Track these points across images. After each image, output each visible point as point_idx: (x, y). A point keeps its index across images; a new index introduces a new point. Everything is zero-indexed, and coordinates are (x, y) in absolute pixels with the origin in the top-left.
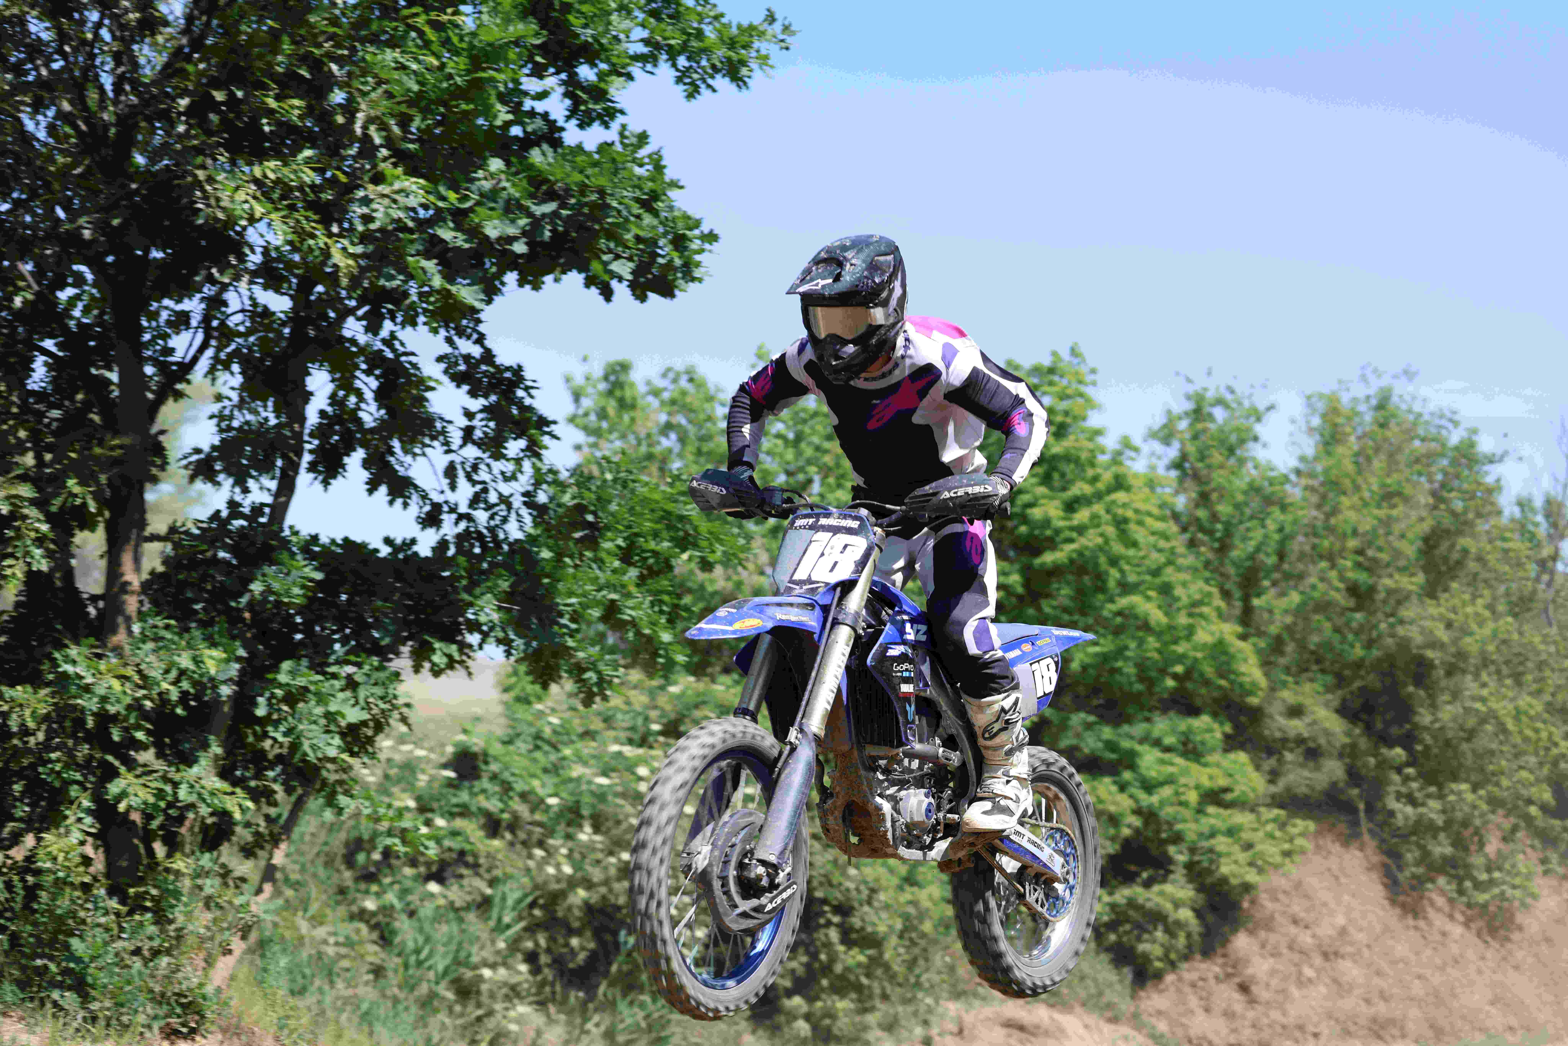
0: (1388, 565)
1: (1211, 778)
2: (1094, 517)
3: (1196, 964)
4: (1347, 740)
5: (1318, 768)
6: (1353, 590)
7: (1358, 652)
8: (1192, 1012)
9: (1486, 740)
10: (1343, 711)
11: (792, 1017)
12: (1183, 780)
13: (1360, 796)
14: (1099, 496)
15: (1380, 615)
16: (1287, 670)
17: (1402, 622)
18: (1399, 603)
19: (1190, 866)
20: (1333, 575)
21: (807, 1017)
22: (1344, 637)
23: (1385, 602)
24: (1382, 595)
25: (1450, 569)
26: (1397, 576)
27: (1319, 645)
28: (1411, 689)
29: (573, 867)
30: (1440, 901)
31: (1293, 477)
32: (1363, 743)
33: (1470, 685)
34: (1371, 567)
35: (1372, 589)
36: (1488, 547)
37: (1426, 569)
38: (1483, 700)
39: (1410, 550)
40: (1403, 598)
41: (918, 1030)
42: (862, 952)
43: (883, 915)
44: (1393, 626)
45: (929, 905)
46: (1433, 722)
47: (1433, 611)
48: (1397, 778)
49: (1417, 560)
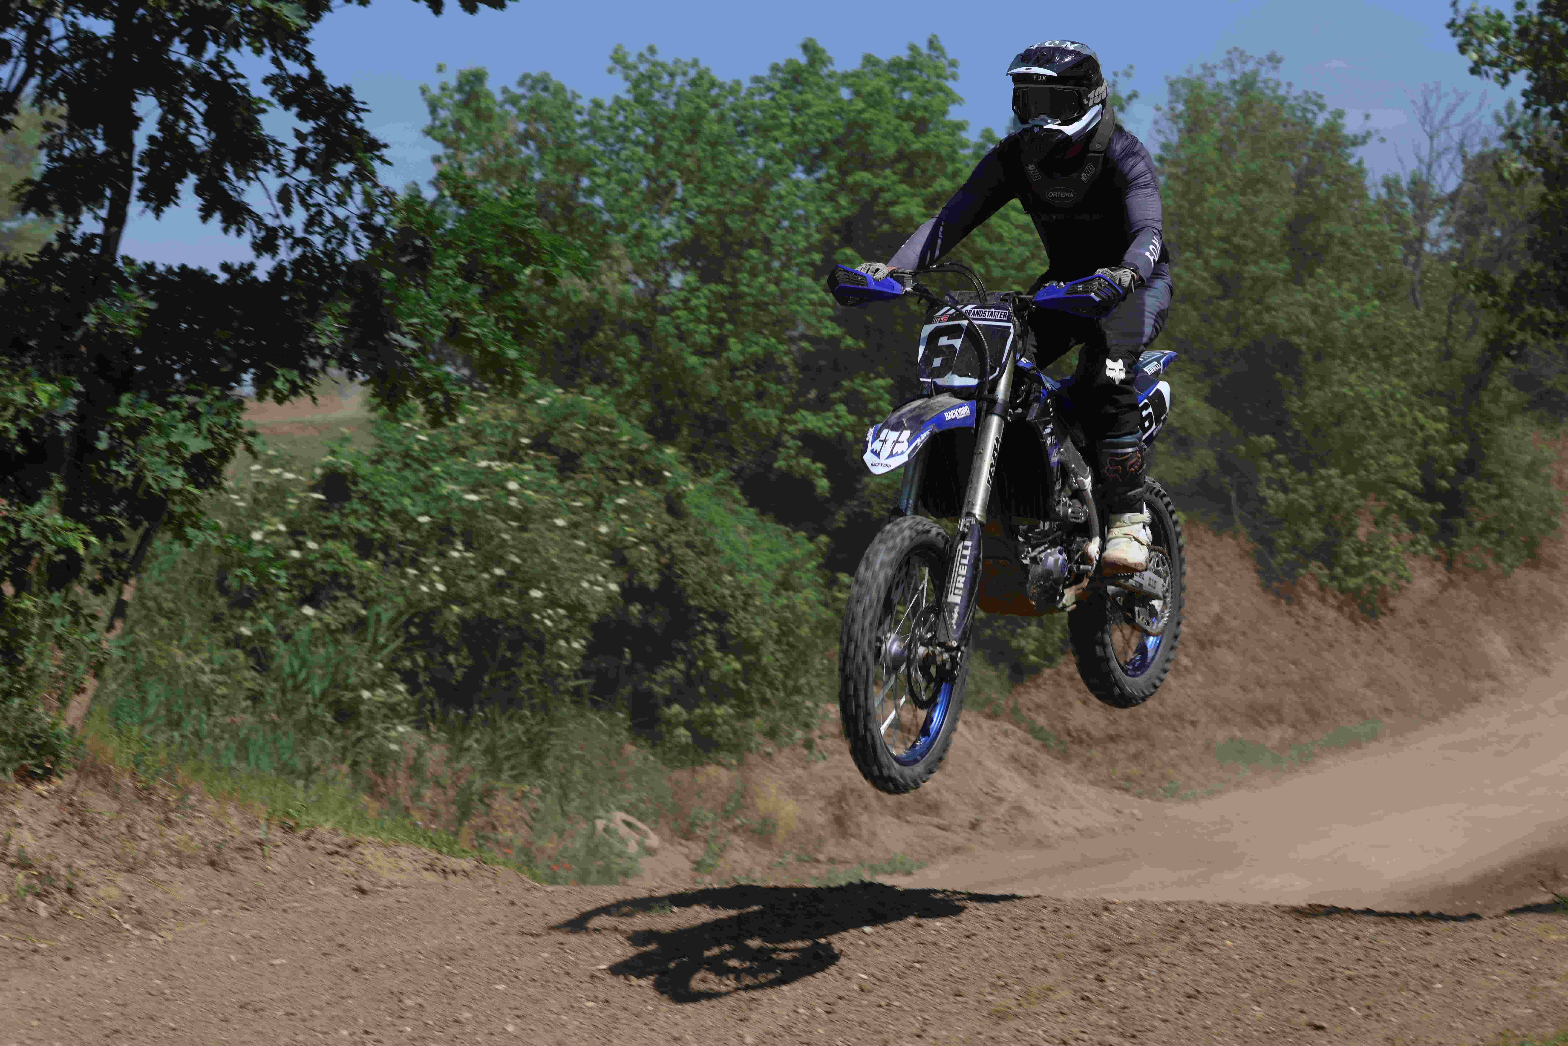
0: (1254, 252)
4: (1218, 428)
5: (1189, 458)
6: (1219, 278)
7: (1226, 340)
8: (1070, 704)
9: (1354, 425)
10: (1212, 400)
11: (672, 724)
13: (1232, 484)
15: (1247, 302)
17: (1269, 309)
18: (1267, 288)
20: (1199, 263)
21: (688, 725)
22: (1212, 326)
23: (1251, 288)
24: (1248, 283)
25: (1316, 254)
26: (1263, 263)
28: (1279, 375)
29: (446, 585)
30: (1313, 586)
32: (1233, 431)
33: (1338, 370)
34: (1237, 254)
35: (1239, 276)
36: (1353, 231)
37: (1291, 255)
38: (1351, 385)
39: (1275, 236)
40: (1269, 284)
41: (799, 734)
42: (738, 658)
43: (759, 620)
44: (1260, 313)
45: (805, 608)
46: (1302, 408)
47: (1299, 296)
48: (1267, 465)
49: (1282, 246)
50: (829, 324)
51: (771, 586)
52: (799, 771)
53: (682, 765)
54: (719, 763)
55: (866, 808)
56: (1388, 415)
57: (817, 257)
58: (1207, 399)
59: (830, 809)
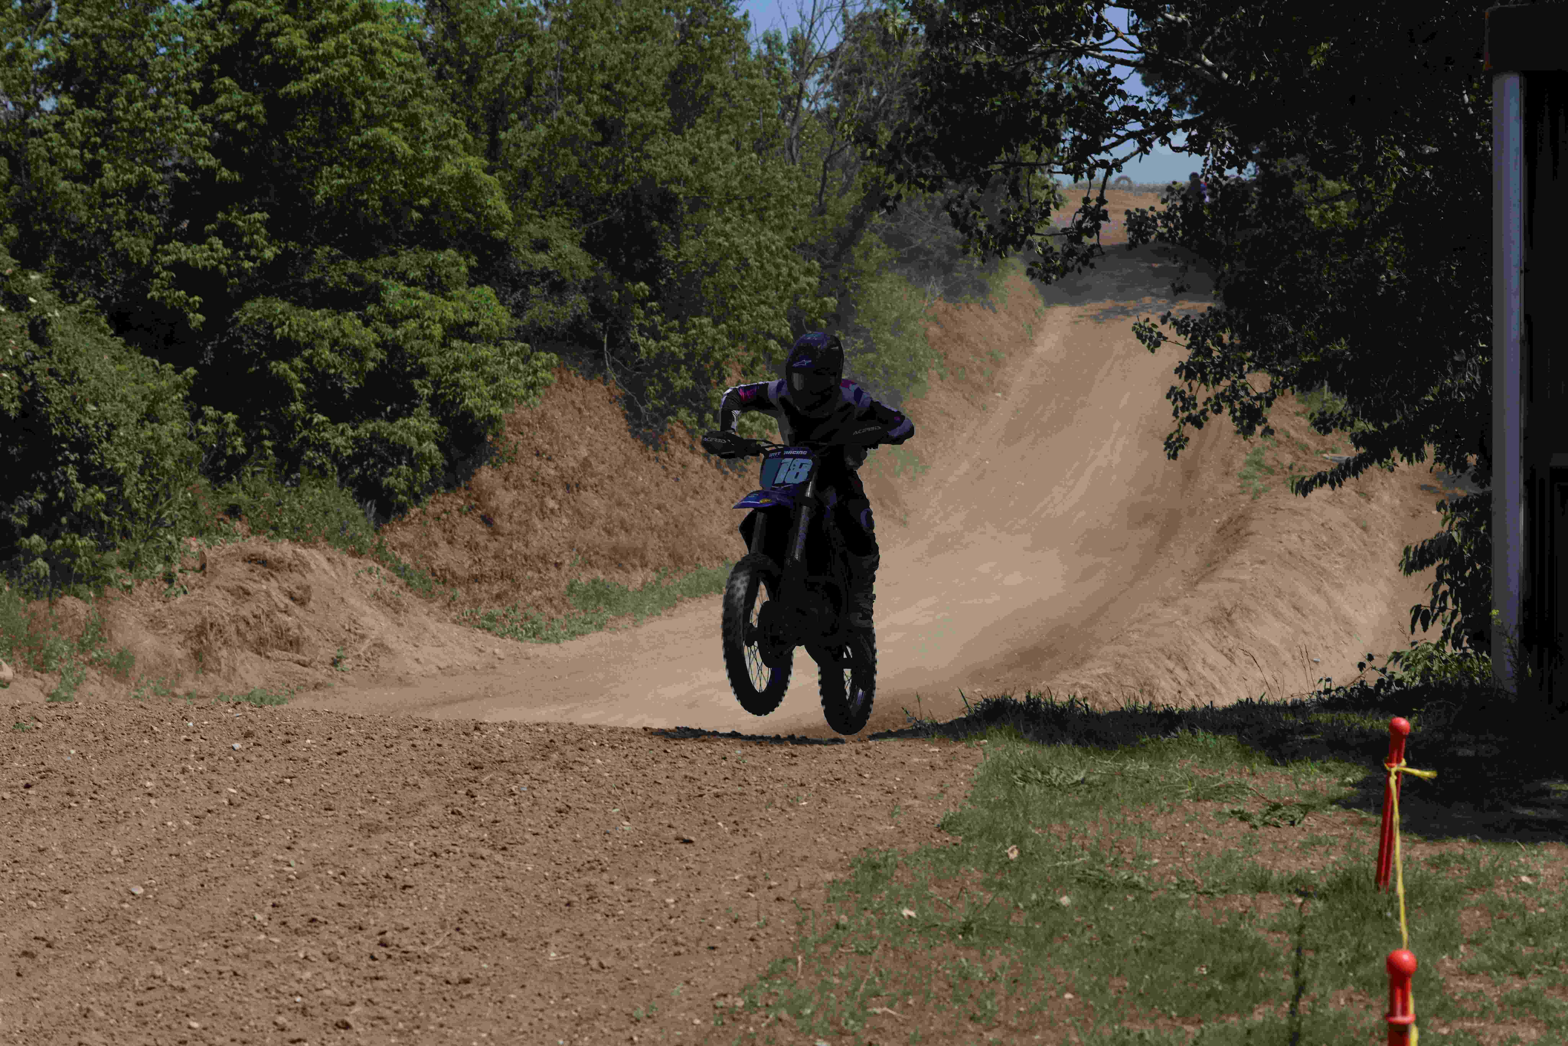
0: (635, 100)
1: (456, 312)
2: (340, 46)
3: (439, 497)
4: (592, 274)
5: (562, 303)
6: (601, 124)
7: (604, 186)
8: (436, 544)
9: (727, 276)
10: (588, 246)
11: (30, 555)
12: (428, 314)
13: (604, 330)
14: (345, 25)
15: (626, 149)
16: (534, 204)
17: (647, 156)
18: (645, 137)
19: (434, 400)
20: (580, 108)
21: (46, 556)
22: (591, 172)
23: (631, 136)
24: (628, 131)
25: (696, 105)
26: (643, 111)
27: (564, 179)
28: (655, 224)
30: (681, 433)
31: (542, 9)
32: (607, 276)
33: (714, 220)
34: (618, 101)
35: (619, 124)
36: (734, 84)
37: (671, 104)
38: (727, 236)
39: (657, 85)
40: (648, 133)
41: (160, 567)
42: (101, 489)
43: (124, 451)
44: (637, 160)
45: (170, 440)
46: (676, 257)
47: (678, 146)
48: (641, 313)
49: (664, 95)
50: (206, 154)
51: (135, 416)
52: (158, 605)
53: (39, 595)
54: (77, 595)
55: (225, 643)
56: (762, 267)
57: (196, 85)
58: (582, 245)
59: (189, 643)
